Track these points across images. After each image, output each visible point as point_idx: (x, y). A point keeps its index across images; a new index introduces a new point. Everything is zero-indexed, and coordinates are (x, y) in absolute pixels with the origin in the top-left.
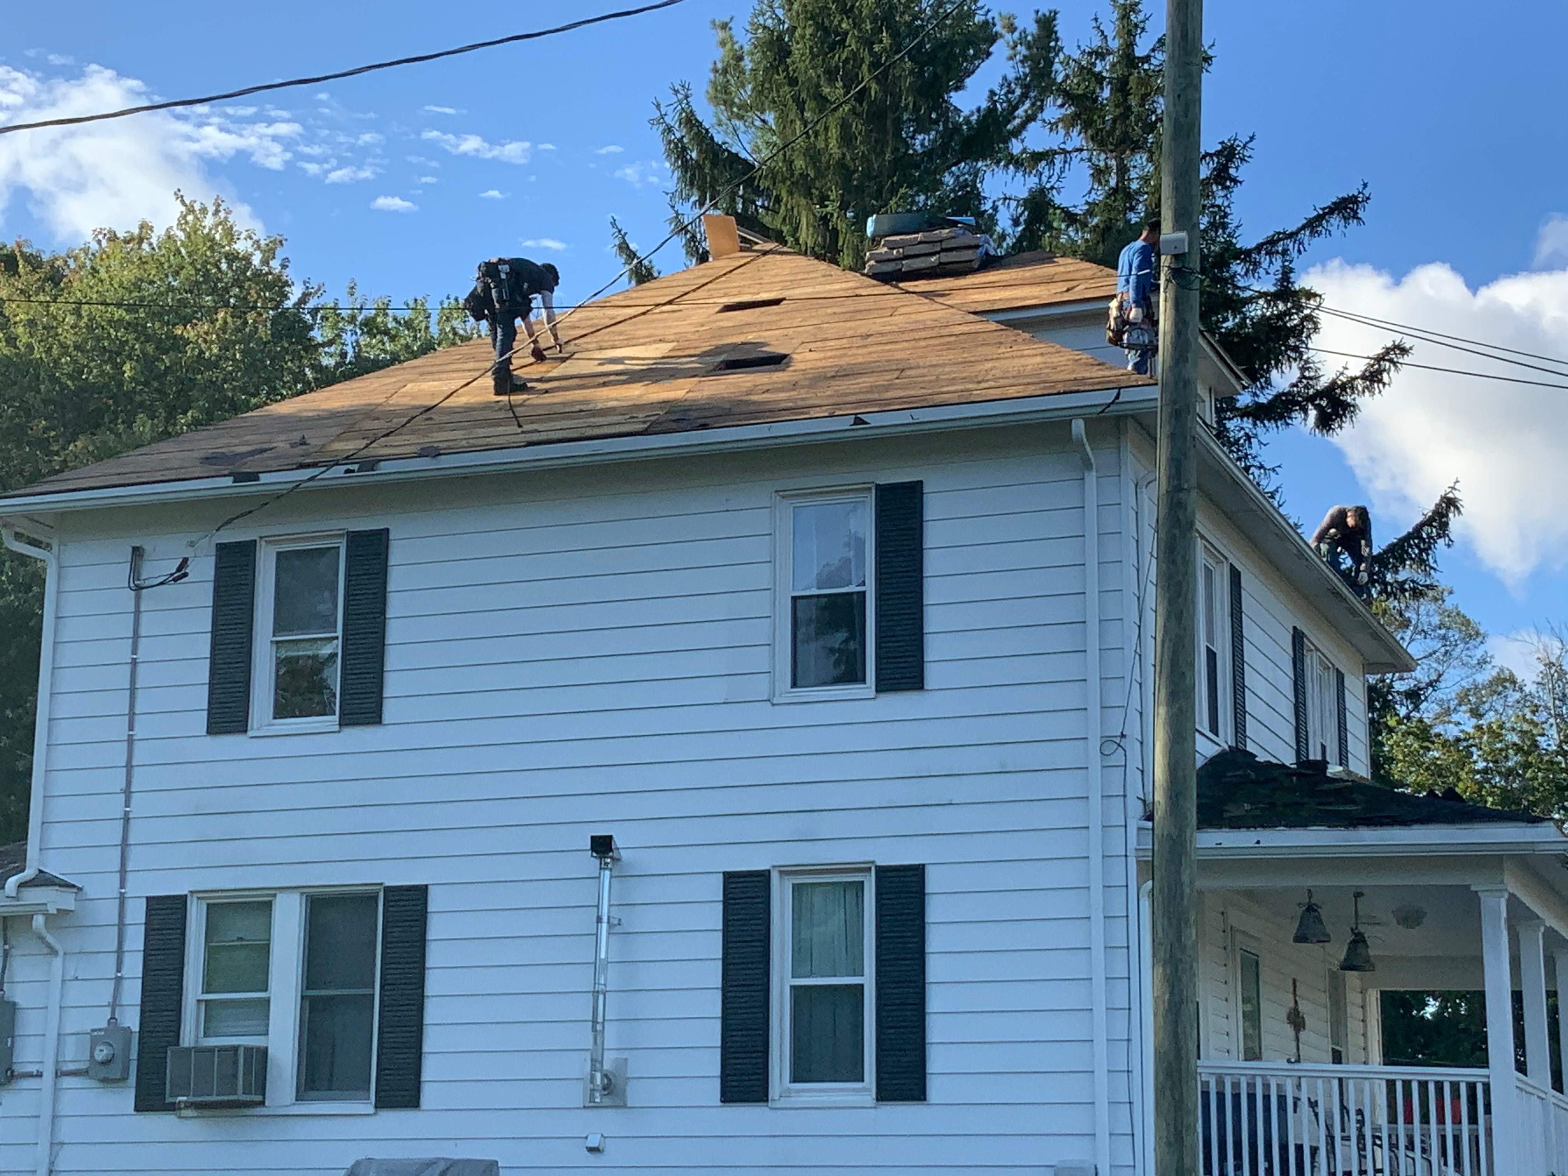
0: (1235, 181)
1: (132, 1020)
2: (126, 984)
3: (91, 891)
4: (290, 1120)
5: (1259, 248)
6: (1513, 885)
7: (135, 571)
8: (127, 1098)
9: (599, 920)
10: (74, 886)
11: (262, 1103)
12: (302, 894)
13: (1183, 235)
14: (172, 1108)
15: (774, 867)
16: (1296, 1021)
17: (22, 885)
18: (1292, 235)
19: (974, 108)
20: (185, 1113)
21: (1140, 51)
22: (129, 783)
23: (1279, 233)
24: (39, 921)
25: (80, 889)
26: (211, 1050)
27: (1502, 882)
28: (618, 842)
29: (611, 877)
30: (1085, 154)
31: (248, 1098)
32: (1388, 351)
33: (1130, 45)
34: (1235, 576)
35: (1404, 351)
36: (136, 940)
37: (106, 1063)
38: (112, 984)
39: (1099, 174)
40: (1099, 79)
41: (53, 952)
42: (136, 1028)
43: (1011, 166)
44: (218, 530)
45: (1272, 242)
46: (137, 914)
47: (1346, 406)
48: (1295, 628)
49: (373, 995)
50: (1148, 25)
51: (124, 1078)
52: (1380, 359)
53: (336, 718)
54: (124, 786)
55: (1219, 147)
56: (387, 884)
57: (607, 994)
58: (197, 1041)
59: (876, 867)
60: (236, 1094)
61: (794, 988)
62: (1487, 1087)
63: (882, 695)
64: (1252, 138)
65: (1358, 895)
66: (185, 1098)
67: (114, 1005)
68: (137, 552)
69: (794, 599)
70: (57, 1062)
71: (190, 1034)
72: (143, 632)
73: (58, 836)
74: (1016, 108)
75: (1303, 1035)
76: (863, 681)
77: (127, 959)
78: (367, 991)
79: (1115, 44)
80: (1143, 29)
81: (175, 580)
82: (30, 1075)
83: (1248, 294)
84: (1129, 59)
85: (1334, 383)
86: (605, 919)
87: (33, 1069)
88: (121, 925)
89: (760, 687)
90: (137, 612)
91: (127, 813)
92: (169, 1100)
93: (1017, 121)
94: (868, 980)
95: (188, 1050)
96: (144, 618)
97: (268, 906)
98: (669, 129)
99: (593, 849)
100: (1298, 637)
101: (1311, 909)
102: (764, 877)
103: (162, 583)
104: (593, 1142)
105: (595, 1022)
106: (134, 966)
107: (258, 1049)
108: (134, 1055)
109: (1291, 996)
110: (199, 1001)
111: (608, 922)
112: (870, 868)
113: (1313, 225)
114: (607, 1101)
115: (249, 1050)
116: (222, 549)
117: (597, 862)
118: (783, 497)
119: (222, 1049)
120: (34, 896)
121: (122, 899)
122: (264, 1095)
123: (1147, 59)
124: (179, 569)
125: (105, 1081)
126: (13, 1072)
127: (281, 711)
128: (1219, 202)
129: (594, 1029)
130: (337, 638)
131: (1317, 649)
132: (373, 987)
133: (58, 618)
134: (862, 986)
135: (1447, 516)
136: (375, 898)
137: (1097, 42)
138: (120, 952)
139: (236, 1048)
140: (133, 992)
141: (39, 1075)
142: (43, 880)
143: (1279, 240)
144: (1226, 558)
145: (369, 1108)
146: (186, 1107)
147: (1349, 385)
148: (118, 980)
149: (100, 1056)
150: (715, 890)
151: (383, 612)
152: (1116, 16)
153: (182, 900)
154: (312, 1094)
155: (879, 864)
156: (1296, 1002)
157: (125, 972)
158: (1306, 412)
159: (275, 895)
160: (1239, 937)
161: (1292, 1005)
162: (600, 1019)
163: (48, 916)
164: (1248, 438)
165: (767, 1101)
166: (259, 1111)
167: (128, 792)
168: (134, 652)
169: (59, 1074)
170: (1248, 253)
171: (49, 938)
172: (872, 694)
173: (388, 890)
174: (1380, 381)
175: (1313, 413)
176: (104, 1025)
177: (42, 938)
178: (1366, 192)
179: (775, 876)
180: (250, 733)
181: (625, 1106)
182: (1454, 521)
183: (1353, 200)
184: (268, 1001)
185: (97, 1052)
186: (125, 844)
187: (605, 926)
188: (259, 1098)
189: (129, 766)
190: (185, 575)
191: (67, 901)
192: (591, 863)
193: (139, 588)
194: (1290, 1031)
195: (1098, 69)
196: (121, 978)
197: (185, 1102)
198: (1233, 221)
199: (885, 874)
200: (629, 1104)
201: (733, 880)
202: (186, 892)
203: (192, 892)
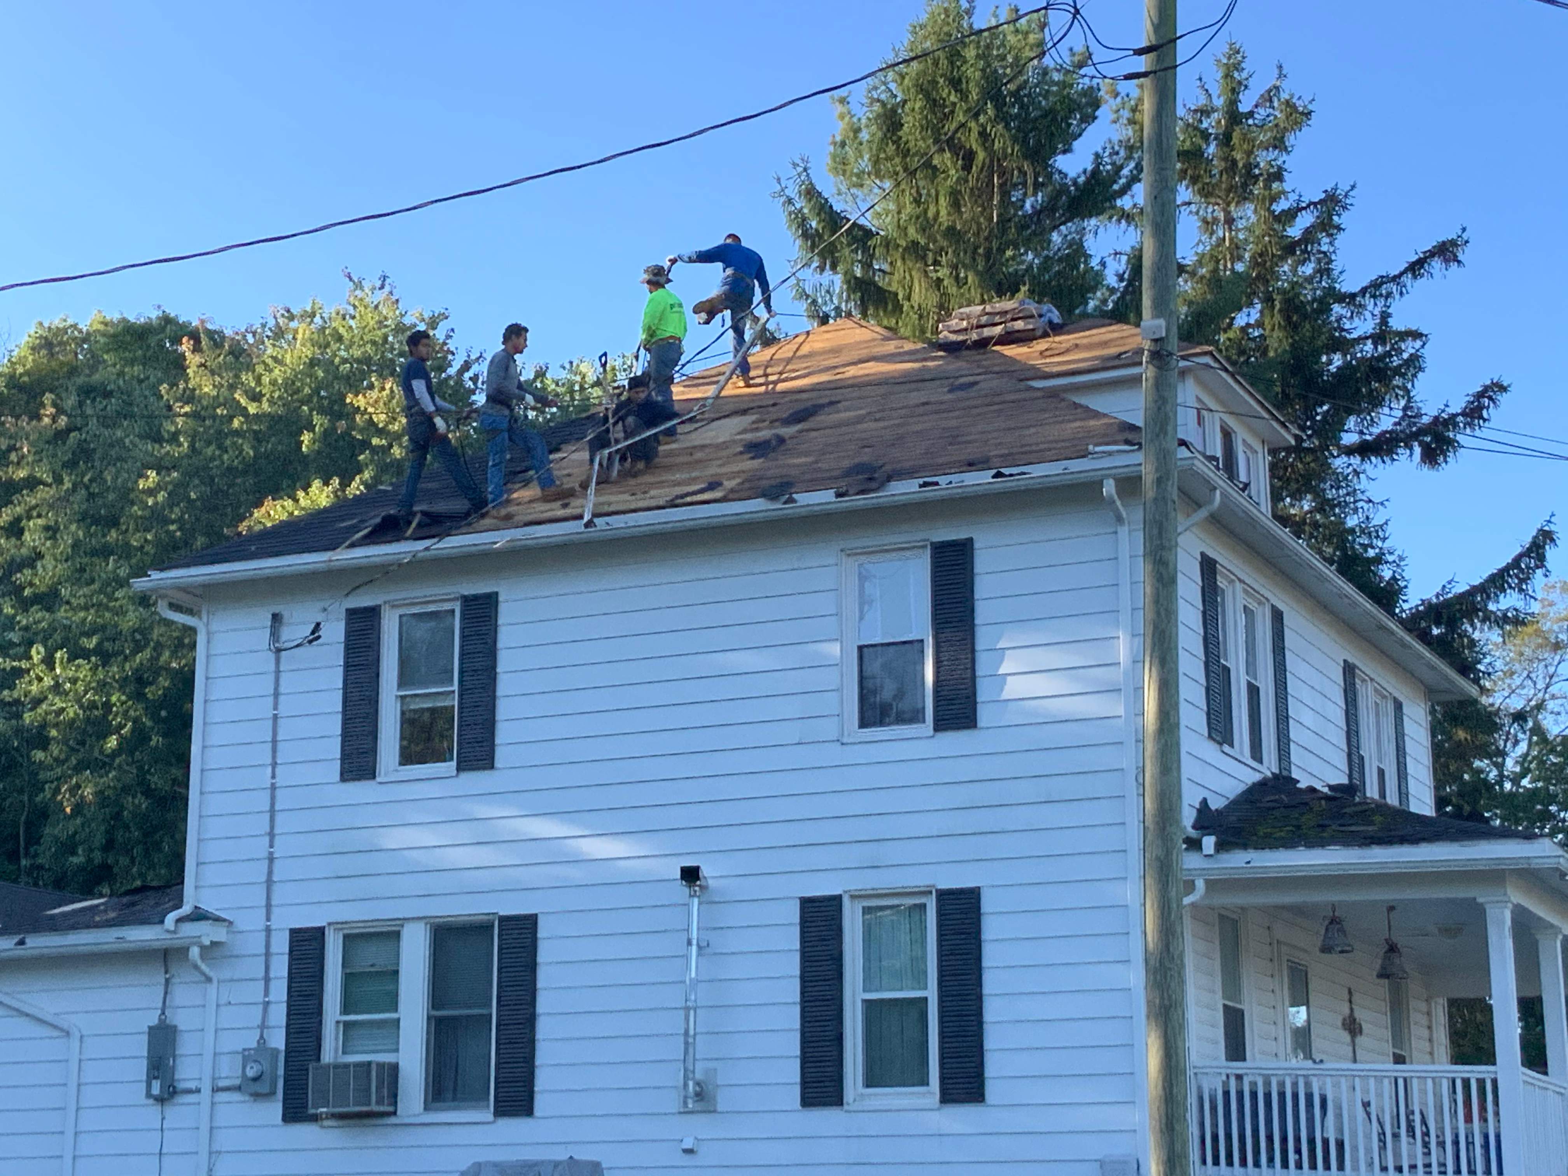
0: (1339, 228)
1: (278, 1040)
2: (272, 1008)
3: (240, 925)
4: (419, 1129)
5: (1364, 291)
6: (1516, 896)
7: (275, 634)
8: (275, 1109)
9: (689, 943)
10: (224, 920)
11: (394, 1113)
12: (426, 924)
13: (1162, 322)
14: (315, 1118)
15: (845, 892)
16: (1352, 1027)
17: (179, 920)
18: (1395, 279)
19: (1081, 170)
20: (326, 1123)
21: (1243, 108)
22: (272, 827)
23: (1382, 277)
24: (195, 952)
25: (231, 923)
26: (346, 1066)
27: (1505, 894)
28: (705, 871)
29: (700, 904)
30: (1193, 208)
31: (382, 1109)
32: (1486, 389)
33: (1233, 103)
34: (1278, 616)
35: (1503, 389)
36: (281, 968)
37: (255, 1079)
38: (261, 1007)
39: (1208, 225)
40: (1205, 136)
41: (209, 980)
42: (282, 1047)
43: (1123, 221)
44: (347, 595)
45: (1376, 285)
46: (281, 944)
47: (1451, 442)
48: (1345, 661)
49: (491, 1015)
50: (1251, 82)
51: (273, 1093)
52: (1480, 395)
53: (454, 763)
54: (268, 830)
55: (1323, 196)
56: (501, 914)
57: (698, 1011)
58: (336, 1057)
59: (937, 891)
60: (369, 1104)
61: (865, 1002)
62: (1495, 1082)
63: (940, 735)
64: (1353, 187)
65: (1391, 909)
66: (325, 1110)
67: (263, 1026)
68: (276, 618)
69: (861, 648)
70: (214, 1079)
71: (328, 1054)
72: (282, 690)
73: (211, 875)
74: (1121, 167)
75: (1359, 1040)
76: (924, 722)
77: (273, 984)
78: (484, 1011)
79: (1219, 102)
80: (1246, 87)
81: (310, 642)
82: (189, 1091)
83: (1355, 335)
84: (1234, 117)
85: (1436, 418)
86: (694, 942)
87: (192, 1085)
88: (268, 954)
89: (829, 729)
90: (278, 672)
91: (271, 853)
92: (312, 1111)
93: (1123, 181)
94: (931, 993)
95: (329, 1066)
96: (284, 677)
97: (396, 936)
98: (790, 201)
99: (682, 878)
100: (1349, 670)
101: (1334, 921)
102: (836, 900)
103: (298, 646)
104: (688, 1144)
105: (686, 1033)
106: (280, 991)
107: (389, 1064)
108: (281, 1072)
109: (1347, 1004)
110: (338, 1022)
111: (698, 945)
112: (931, 892)
113: (1416, 268)
114: (699, 1107)
115: (381, 1066)
116: (352, 614)
117: (687, 890)
118: (849, 555)
119: (357, 1065)
120: (190, 929)
121: (268, 930)
122: (395, 1104)
123: (1251, 114)
124: (313, 633)
125: (257, 1096)
126: (174, 1087)
127: (408, 757)
128: (1324, 248)
129: (686, 1043)
130: (453, 692)
131: (1372, 680)
132: (490, 1006)
133: (207, 678)
134: (926, 999)
135: (1544, 547)
136: (493, 926)
137: (1202, 101)
138: (267, 979)
139: (369, 1064)
140: (279, 1015)
141: (198, 1091)
142: (198, 916)
143: (1382, 283)
144: (1267, 599)
145: (488, 1115)
146: (327, 1118)
147: (1451, 422)
148: (267, 1004)
149: (250, 1073)
150: (794, 914)
151: (494, 667)
152: (1220, 75)
153: (321, 931)
154: (438, 1105)
155: (939, 887)
156: (1352, 1010)
157: (271, 998)
158: (1411, 449)
159: (402, 926)
160: (1284, 949)
161: (1347, 1011)
162: (692, 1032)
163: (203, 948)
164: (1357, 473)
165: (842, 1104)
166: (393, 1120)
167: (272, 835)
168: (275, 708)
169: (216, 1090)
170: (1353, 296)
171: (203, 967)
172: (931, 732)
173: (504, 920)
174: (1481, 417)
175: (1417, 450)
176: (254, 1045)
177: (196, 967)
178: (1465, 236)
179: (846, 901)
180: (378, 779)
181: (715, 1111)
182: (1550, 553)
183: (1453, 243)
184: (398, 1020)
185: (248, 1069)
186: (269, 882)
187: (694, 948)
188: (391, 1109)
189: (272, 812)
190: (319, 637)
191: (219, 934)
192: (681, 890)
193: (279, 650)
194: (1346, 1037)
195: (1205, 125)
196: (268, 1003)
197: (326, 1113)
198: (1337, 266)
199: (944, 896)
200: (719, 1109)
201: (808, 905)
202: (324, 924)
203: (330, 924)
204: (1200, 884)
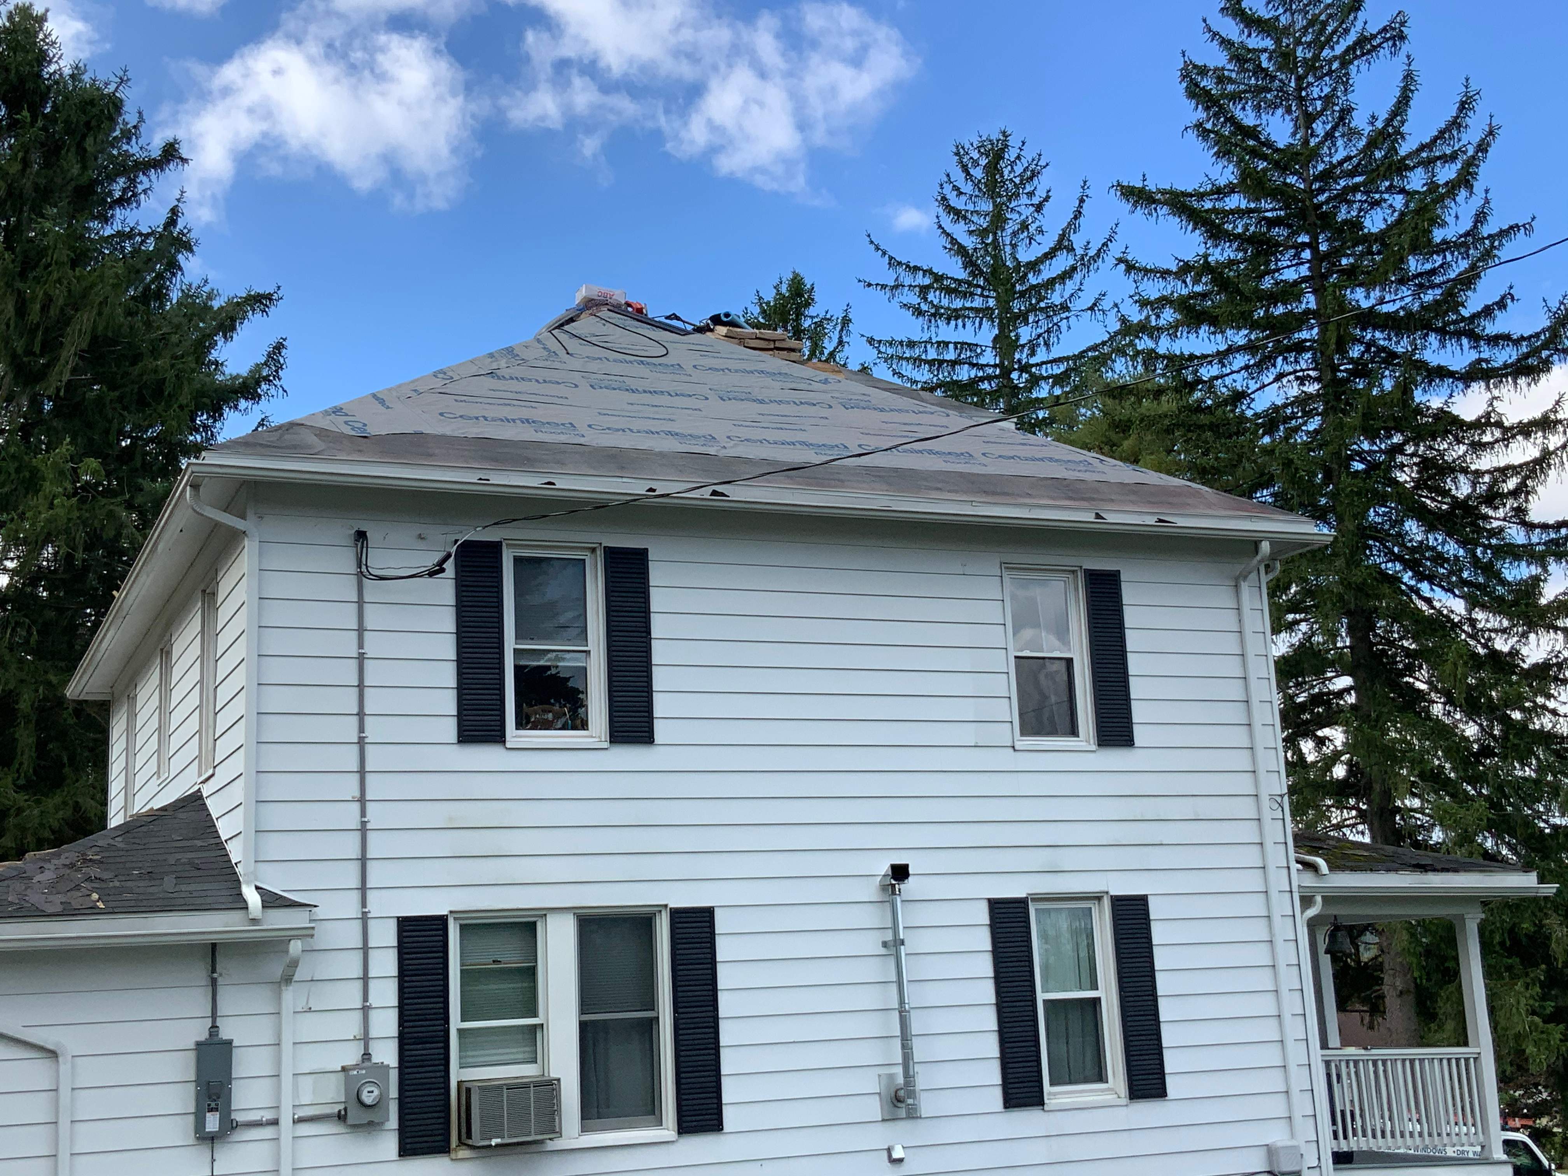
1: (389, 1055)
2: (377, 1015)
3: (325, 911)
8: (388, 1143)
10: (308, 905)
12: (575, 915)
15: (1032, 894)
22: (363, 792)
24: (298, 947)
25: (315, 908)
28: (911, 870)
36: (386, 965)
37: (375, 1105)
38: (359, 1014)
41: (288, 980)
42: (394, 1062)
46: (385, 936)
49: (657, 1018)
51: (381, 1123)
53: (603, 734)
54: (357, 795)
56: (674, 905)
58: (459, 1074)
59: (1111, 896)
61: (1045, 1002)
63: (1103, 750)
66: (499, 1140)
67: (365, 1038)
68: (360, 537)
69: (1017, 658)
70: (294, 1106)
71: (454, 1067)
72: (369, 625)
76: (1078, 735)
77: (375, 986)
78: (646, 1014)
81: (431, 574)
82: (260, 1124)
88: (365, 948)
89: (1002, 734)
91: (364, 824)
94: (1110, 994)
96: (370, 610)
97: (531, 928)
99: (890, 876)
102: (1025, 903)
103: (413, 576)
104: (899, 1153)
106: (386, 994)
108: (394, 1094)
112: (1105, 898)
116: (464, 546)
118: (1008, 569)
121: (364, 918)
124: (438, 564)
125: (364, 1125)
126: (233, 1121)
130: (588, 652)
132: (655, 1010)
133: (260, 598)
134: (1099, 999)
136: (661, 919)
138: (365, 979)
140: (387, 1022)
141: (274, 1122)
142: (275, 900)
145: (670, 1134)
148: (366, 1010)
149: (369, 1098)
150: (984, 915)
151: (648, 632)
153: (441, 921)
154: (598, 1124)
155: (1113, 893)
157: (373, 1001)
159: (540, 917)
162: (909, 1036)
165: (1043, 1105)
166: (547, 1146)
167: (363, 801)
168: (361, 646)
169: (301, 1121)
172: (1095, 747)
173: (674, 911)
176: (360, 1061)
179: (1032, 903)
180: (508, 745)
181: (920, 1117)
184: (541, 1026)
186: (364, 859)
189: (362, 772)
190: (443, 570)
193: (366, 577)
196: (369, 1008)
199: (1119, 903)
200: (923, 1116)
201: (997, 907)
202: (446, 913)
203: (451, 912)
204: (1319, 899)
